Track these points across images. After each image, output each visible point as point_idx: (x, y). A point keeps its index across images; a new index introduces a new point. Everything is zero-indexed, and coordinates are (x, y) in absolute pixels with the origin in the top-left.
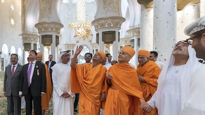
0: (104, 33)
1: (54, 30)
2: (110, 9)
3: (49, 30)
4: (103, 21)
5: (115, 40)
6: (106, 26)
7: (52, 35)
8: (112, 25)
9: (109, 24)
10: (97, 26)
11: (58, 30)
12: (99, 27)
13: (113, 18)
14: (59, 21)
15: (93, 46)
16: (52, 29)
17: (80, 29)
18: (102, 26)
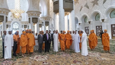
0: (33, 18)
1: (5, 13)
2: (36, 7)
3: (2, 12)
4: (33, 13)
5: (38, 22)
6: (34, 15)
7: (4, 16)
8: (36, 15)
9: (35, 14)
10: (30, 15)
11: (7, 14)
12: (31, 15)
13: (37, 12)
14: (8, 8)
15: (22, 23)
16: (4, 12)
17: (17, 13)
18: (32, 14)
